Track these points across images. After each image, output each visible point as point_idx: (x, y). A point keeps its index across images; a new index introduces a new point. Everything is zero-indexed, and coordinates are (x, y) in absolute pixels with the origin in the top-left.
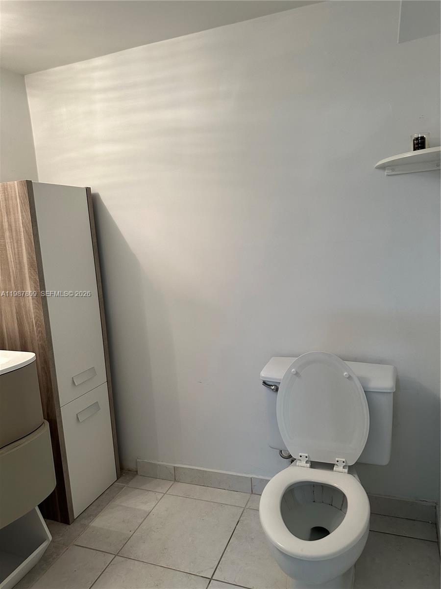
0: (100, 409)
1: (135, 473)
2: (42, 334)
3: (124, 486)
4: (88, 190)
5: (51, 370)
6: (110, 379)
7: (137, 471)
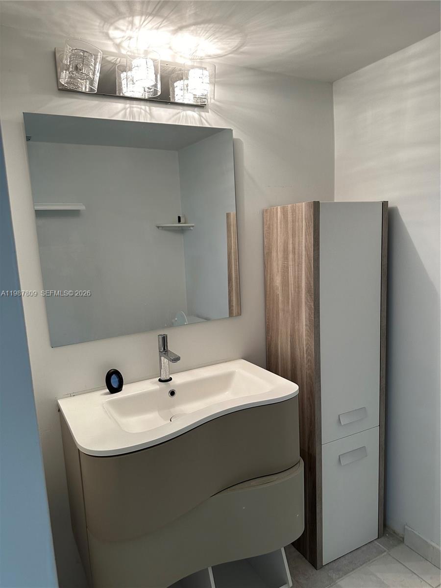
0: (366, 456)
1: (401, 539)
2: (311, 363)
3: (385, 551)
4: (385, 204)
5: (316, 403)
6: (383, 423)
7: (403, 539)
